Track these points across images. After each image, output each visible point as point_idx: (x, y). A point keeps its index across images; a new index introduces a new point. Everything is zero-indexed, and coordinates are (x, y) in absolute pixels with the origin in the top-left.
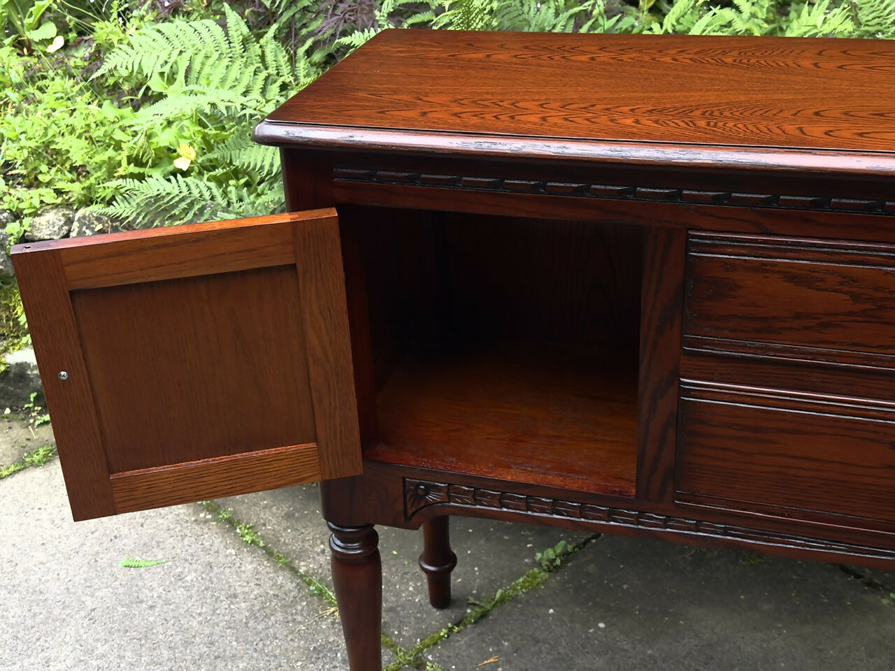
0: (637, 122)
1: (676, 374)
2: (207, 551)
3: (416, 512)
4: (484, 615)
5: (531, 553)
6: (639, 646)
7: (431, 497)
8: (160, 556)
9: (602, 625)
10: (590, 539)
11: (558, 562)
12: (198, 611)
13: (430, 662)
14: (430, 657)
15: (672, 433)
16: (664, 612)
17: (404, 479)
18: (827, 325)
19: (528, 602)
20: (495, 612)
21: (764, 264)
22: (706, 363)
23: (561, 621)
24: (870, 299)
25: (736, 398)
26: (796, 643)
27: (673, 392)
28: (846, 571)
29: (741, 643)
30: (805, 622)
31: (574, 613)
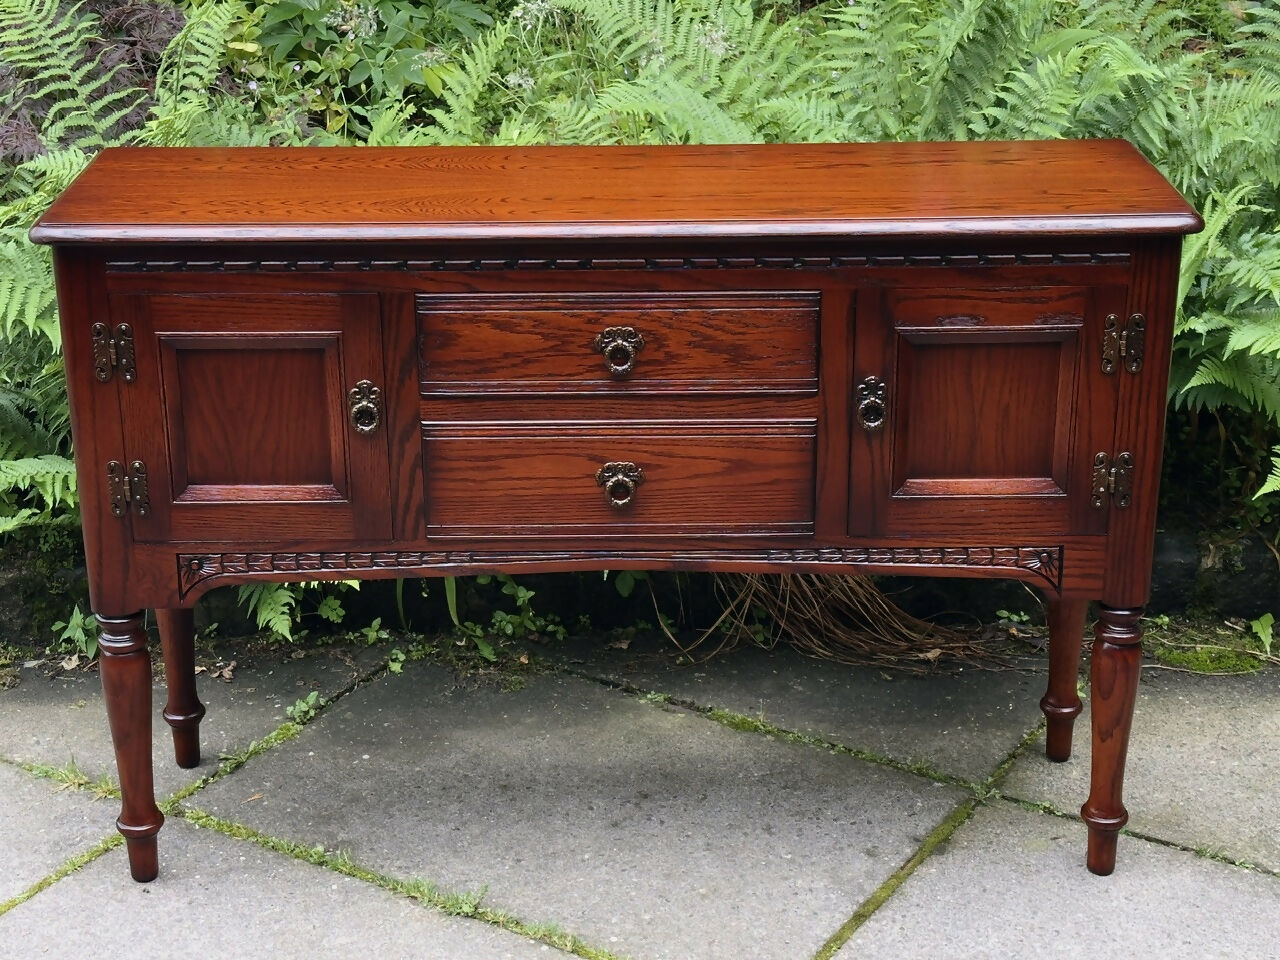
0: (365, 211)
1: (418, 418)
3: (190, 588)
4: (239, 766)
5: (282, 710)
6: (406, 767)
9: (366, 757)
10: (343, 693)
11: (312, 713)
13: (189, 808)
14: (188, 804)
15: (419, 473)
16: (428, 738)
17: (178, 555)
18: (528, 361)
19: (284, 750)
20: (250, 762)
21: (476, 316)
22: (440, 405)
23: (323, 759)
24: (556, 337)
25: (467, 433)
26: (559, 743)
27: (417, 434)
28: (606, 683)
29: (507, 750)
30: (567, 726)
31: (335, 753)
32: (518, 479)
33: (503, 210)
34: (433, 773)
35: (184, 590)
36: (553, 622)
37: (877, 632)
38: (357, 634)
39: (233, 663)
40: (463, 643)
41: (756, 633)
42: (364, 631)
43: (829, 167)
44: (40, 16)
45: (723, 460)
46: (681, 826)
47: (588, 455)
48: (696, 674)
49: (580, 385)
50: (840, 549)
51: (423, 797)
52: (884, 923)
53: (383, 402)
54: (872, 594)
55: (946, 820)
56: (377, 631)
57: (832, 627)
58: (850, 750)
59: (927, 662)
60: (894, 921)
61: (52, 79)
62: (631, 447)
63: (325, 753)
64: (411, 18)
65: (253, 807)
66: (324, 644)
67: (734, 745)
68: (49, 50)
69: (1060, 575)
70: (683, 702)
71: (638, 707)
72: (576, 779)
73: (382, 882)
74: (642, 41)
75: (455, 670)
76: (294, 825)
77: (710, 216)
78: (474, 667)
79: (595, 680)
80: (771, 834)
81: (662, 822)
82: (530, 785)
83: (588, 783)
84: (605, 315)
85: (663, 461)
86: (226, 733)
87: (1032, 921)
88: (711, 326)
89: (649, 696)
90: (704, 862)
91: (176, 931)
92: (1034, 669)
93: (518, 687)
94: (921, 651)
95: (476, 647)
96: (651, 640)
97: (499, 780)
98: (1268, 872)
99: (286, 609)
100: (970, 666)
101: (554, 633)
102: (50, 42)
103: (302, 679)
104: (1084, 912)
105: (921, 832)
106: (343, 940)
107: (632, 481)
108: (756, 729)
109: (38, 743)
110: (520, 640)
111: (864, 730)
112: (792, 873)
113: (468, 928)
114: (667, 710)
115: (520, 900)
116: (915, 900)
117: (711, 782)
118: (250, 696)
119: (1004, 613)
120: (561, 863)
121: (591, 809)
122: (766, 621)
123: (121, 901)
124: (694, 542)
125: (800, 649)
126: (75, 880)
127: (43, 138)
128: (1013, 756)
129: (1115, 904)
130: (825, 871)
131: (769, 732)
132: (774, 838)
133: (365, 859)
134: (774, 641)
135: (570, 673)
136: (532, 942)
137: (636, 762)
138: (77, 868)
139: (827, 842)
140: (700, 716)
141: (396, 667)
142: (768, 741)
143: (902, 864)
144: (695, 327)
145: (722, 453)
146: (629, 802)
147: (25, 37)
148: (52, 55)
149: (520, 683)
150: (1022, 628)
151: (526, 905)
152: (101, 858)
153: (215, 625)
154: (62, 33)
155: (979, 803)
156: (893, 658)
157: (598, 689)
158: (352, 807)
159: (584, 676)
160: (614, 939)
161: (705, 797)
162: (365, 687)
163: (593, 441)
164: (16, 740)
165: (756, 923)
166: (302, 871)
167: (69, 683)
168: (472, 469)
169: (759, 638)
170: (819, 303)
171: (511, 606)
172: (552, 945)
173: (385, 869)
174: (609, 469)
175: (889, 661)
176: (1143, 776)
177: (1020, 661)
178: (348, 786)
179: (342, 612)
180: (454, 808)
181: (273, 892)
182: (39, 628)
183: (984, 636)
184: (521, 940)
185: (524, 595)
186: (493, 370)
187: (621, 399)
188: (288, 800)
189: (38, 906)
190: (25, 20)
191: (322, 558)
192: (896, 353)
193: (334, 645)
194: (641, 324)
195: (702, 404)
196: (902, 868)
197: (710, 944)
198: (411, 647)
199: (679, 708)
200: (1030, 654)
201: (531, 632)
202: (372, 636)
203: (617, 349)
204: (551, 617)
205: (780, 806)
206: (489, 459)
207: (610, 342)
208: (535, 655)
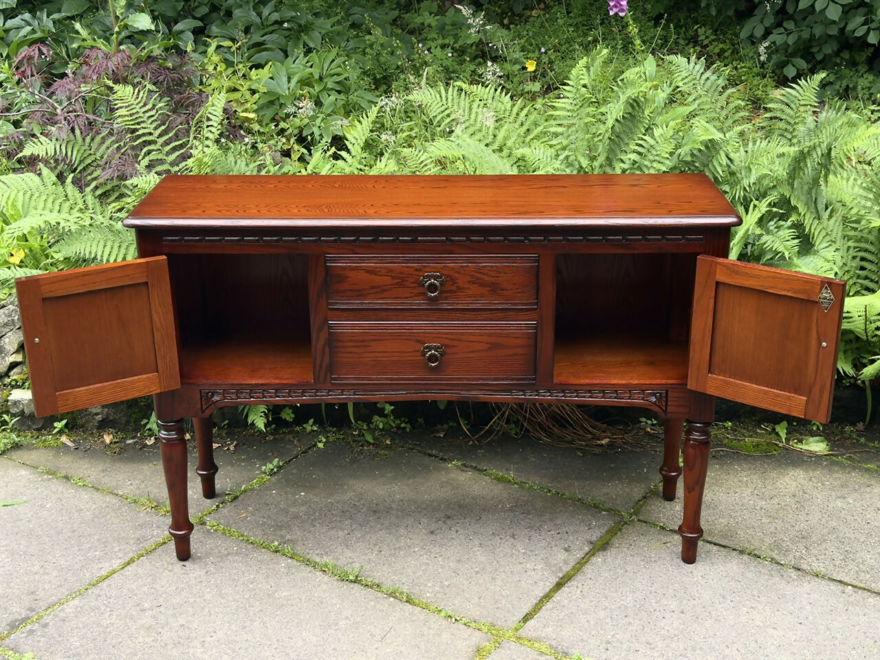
0: (299, 211)
1: (326, 320)
2: (55, 493)
3: (208, 407)
4: (236, 498)
5: (259, 468)
6: (323, 499)
7: (216, 398)
8: (25, 499)
9: (303, 494)
10: (292, 459)
11: (275, 470)
12: (60, 519)
13: (208, 521)
14: (208, 519)
15: (327, 348)
16: (336, 484)
17: (200, 390)
18: (383, 291)
19: (260, 490)
20: (242, 496)
21: (357, 266)
22: (338, 313)
23: (280, 495)
24: (399, 278)
25: (352, 328)
26: (405, 487)
27: (326, 328)
28: (431, 455)
29: (377, 491)
30: (408, 479)
31: (286, 491)
32: (379, 352)
33: (371, 211)
34: (337, 503)
35: (204, 409)
36: (404, 422)
37: (575, 429)
38: (301, 428)
39: (235, 442)
40: (357, 433)
41: (511, 429)
42: (304, 425)
43: (545, 187)
44: (137, 101)
45: (487, 343)
46: (466, 533)
47: (416, 340)
48: (479, 451)
49: (411, 303)
50: (549, 390)
51: (331, 516)
52: (572, 588)
54: (573, 409)
55: (607, 532)
56: (312, 426)
57: (551, 427)
58: (558, 493)
59: (602, 445)
60: (577, 588)
61: (144, 135)
62: (439, 336)
63: (281, 492)
64: (336, 99)
65: (242, 521)
66: (284, 433)
67: (497, 490)
68: (142, 120)
69: (666, 405)
70: (471, 466)
71: (448, 468)
72: (413, 507)
73: (308, 562)
74: (453, 117)
75: (351, 447)
76: (264, 530)
77: (479, 215)
78: (361, 446)
79: (425, 454)
80: (514, 539)
81: (457, 531)
82: (388, 511)
83: (419, 510)
84: (425, 267)
85: (456, 343)
86: (230, 479)
87: (651, 589)
88: (481, 273)
89: (453, 462)
90: (478, 553)
91: (198, 587)
93: (385, 457)
94: (599, 440)
95: (363, 435)
96: (455, 432)
97: (372, 507)
98: (778, 563)
99: (262, 414)
100: (625, 448)
101: (405, 428)
102: (142, 115)
103: (271, 451)
104: (679, 584)
105: (594, 539)
106: (285, 594)
107: (439, 353)
108: (509, 481)
109: (131, 484)
110: (386, 432)
111: (566, 483)
112: (524, 560)
113: (352, 588)
114: (463, 470)
115: (381, 573)
116: (589, 576)
117: (484, 510)
118: (243, 460)
119: (644, 420)
120: (402, 553)
121: (420, 524)
122: (517, 423)
123: (170, 571)
124: (472, 386)
125: (534, 437)
126: (147, 559)
127: (138, 166)
128: (645, 497)
129: (695, 579)
130: (543, 559)
131: (516, 483)
132: (516, 541)
133: (300, 549)
134: (520, 433)
135: (412, 449)
136: (385, 596)
137: (445, 498)
138: (149, 552)
139: (544, 544)
140: (479, 474)
141: (321, 445)
142: (515, 488)
143: (583, 556)
144: (473, 273)
145: (487, 339)
146: (440, 520)
147: (129, 113)
148: (144, 122)
149: (386, 455)
150: (653, 428)
151: (383, 576)
152: (162, 547)
153: (227, 422)
154: (150, 110)
155: (626, 523)
156: (583, 443)
157: (427, 459)
158: (294, 521)
159: (419, 452)
160: (428, 595)
161: (481, 518)
162: (304, 456)
163: (419, 333)
164: (120, 483)
165: (504, 588)
166: (267, 556)
167: (149, 452)
169: (513, 432)
170: (537, 261)
171: (381, 413)
172: (396, 598)
173: (310, 555)
174: (427, 347)
175: (581, 445)
176: (714, 509)
177: (651, 446)
178: (292, 510)
179: (293, 416)
180: (348, 522)
181: (250, 567)
182: (135, 422)
183: (632, 432)
184: (380, 594)
185: (389, 408)
186: (365, 295)
187: (434, 310)
188: (261, 517)
189: (127, 573)
190: (129, 103)
191: (276, 393)
193: (289, 433)
194: (445, 272)
195: (476, 313)
196: (583, 558)
197: (479, 598)
198: (329, 435)
199: (469, 469)
200: (657, 442)
201: (393, 428)
202: (309, 428)
203: (431, 284)
204: (403, 419)
205: (520, 523)
206: (363, 341)
207: (427, 281)
208: (394, 439)
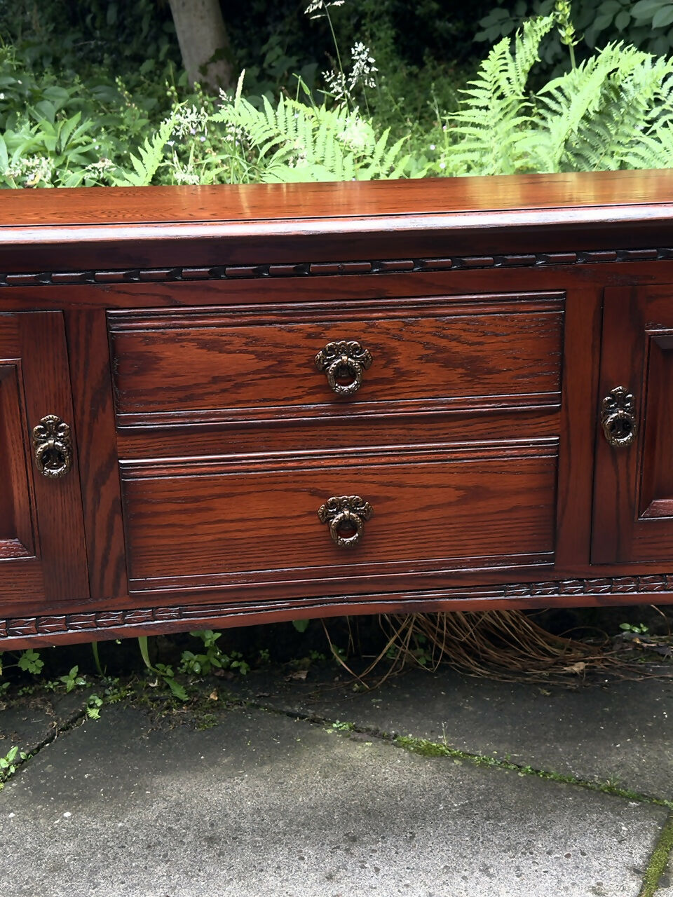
1: (114, 457)
6: (108, 823)
9: (67, 814)
10: (43, 745)
11: (13, 770)
15: (118, 520)
16: (129, 788)
21: (178, 335)
22: (141, 441)
23: (24, 821)
24: (271, 356)
25: (173, 471)
26: (258, 783)
27: (114, 475)
28: (292, 715)
29: (207, 795)
30: (263, 764)
31: (36, 811)
32: (232, 521)
34: (136, 828)
36: (236, 659)
37: (522, 648)
38: (56, 683)
40: (156, 684)
41: (418, 658)
42: (63, 679)
45: (458, 488)
47: (309, 490)
48: (374, 700)
49: (299, 411)
50: (581, 580)
51: (127, 859)
53: (74, 441)
55: (656, 845)
56: (75, 679)
57: (487, 649)
58: (538, 771)
59: (574, 675)
62: (358, 478)
63: (25, 814)
66: (26, 695)
67: (424, 774)
70: (368, 730)
71: (327, 738)
72: (281, 824)
74: (288, 147)
75: (150, 712)
78: (168, 708)
79: (281, 712)
80: (491, 876)
81: (377, 870)
82: (236, 835)
83: (294, 827)
84: (327, 328)
85: (392, 492)
88: (444, 337)
89: (335, 725)
92: (670, 676)
93: (211, 725)
94: (567, 666)
95: (168, 687)
96: (324, 669)
97: (204, 831)
100: (614, 677)
101: (238, 668)
103: (3, 732)
105: (638, 862)
107: (360, 516)
108: (443, 754)
110: (209, 678)
111: (543, 748)
114: (355, 740)
117: (414, 817)
119: (627, 626)
121: (302, 859)
122: (426, 645)
125: (461, 670)
131: (455, 757)
132: (495, 881)
134: (436, 664)
135: (258, 706)
137: (336, 799)
139: (549, 882)
140: (386, 744)
141: (94, 713)
142: (457, 766)
144: (429, 338)
145: (457, 480)
146: (338, 847)
149: (213, 721)
150: (645, 638)
156: (544, 673)
157: (286, 721)
158: (54, 877)
159: (270, 710)
161: (413, 835)
162: (65, 736)
163: (315, 474)
168: (181, 512)
169: (422, 662)
171: (198, 646)
174: (333, 504)
175: (541, 677)
177: (654, 669)
178: (48, 851)
179: (41, 664)
180: (161, 869)
183: (614, 648)
185: (212, 637)
186: (201, 397)
187: (345, 424)
192: (646, 360)
193: (34, 695)
194: (369, 338)
195: (434, 426)
198: (107, 692)
199: (365, 736)
200: (661, 663)
201: (217, 669)
202: (70, 684)
203: (342, 367)
204: (234, 654)
205: (489, 840)
206: (196, 499)
207: (332, 360)
208: (223, 691)
